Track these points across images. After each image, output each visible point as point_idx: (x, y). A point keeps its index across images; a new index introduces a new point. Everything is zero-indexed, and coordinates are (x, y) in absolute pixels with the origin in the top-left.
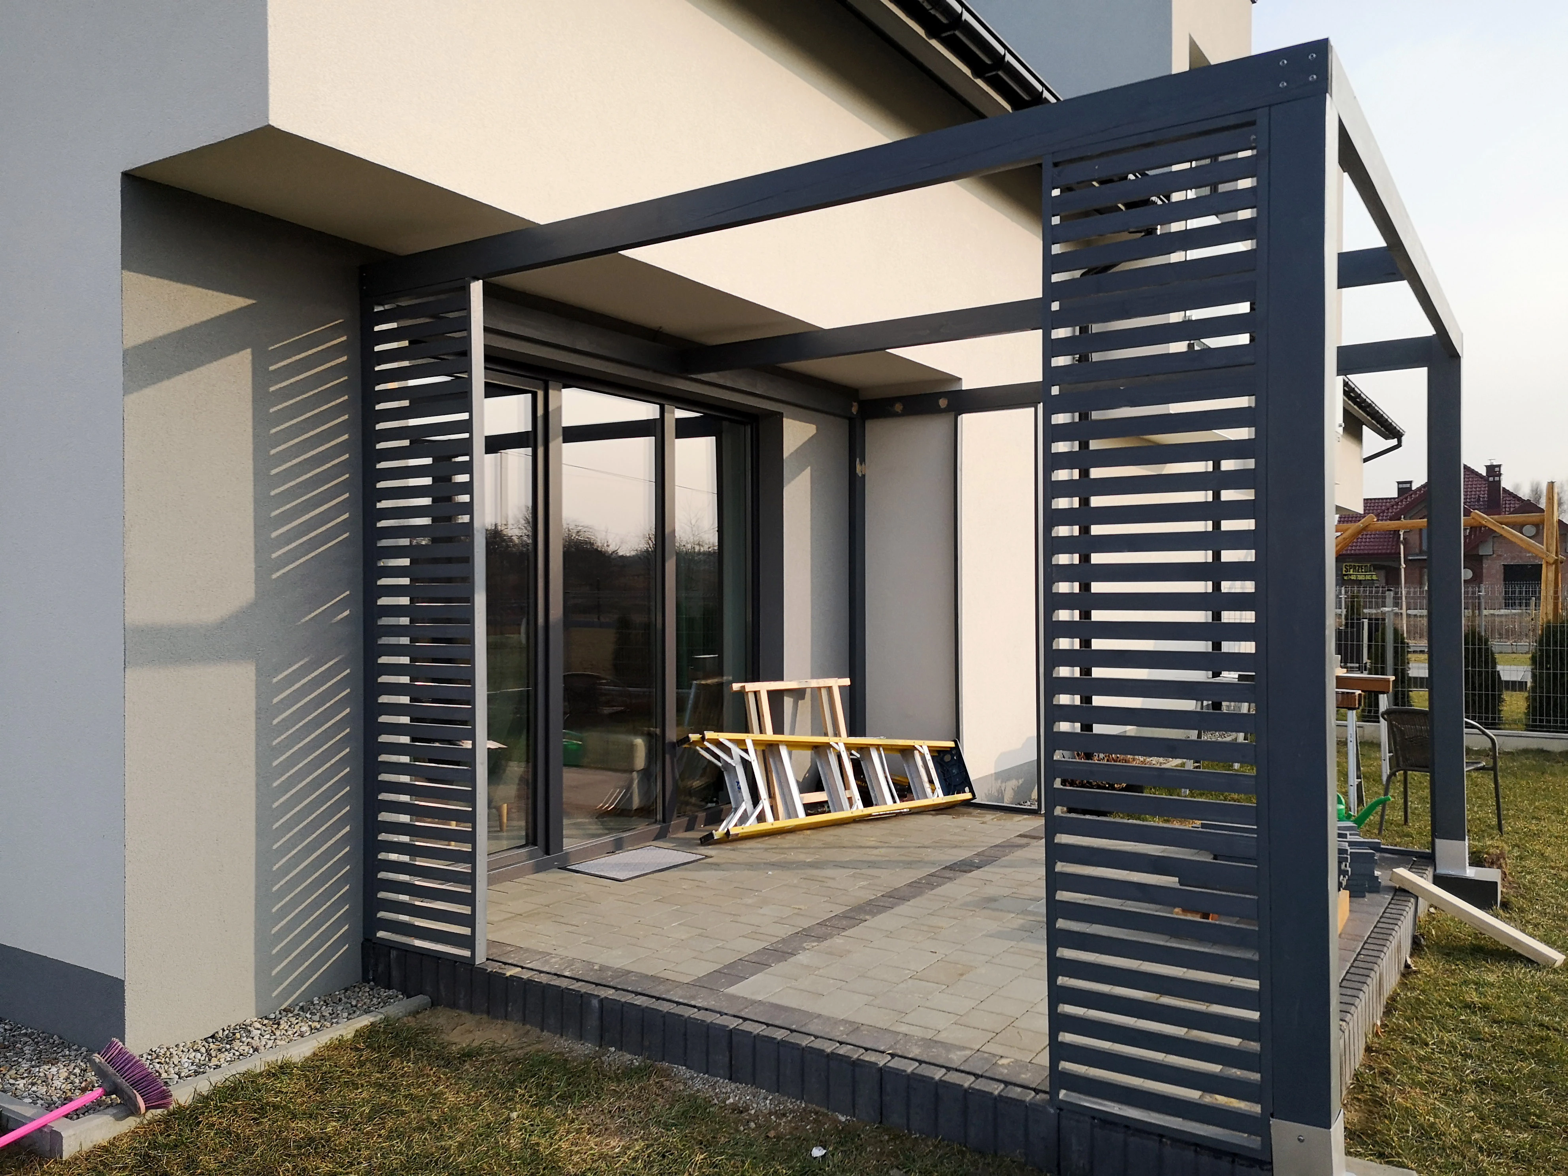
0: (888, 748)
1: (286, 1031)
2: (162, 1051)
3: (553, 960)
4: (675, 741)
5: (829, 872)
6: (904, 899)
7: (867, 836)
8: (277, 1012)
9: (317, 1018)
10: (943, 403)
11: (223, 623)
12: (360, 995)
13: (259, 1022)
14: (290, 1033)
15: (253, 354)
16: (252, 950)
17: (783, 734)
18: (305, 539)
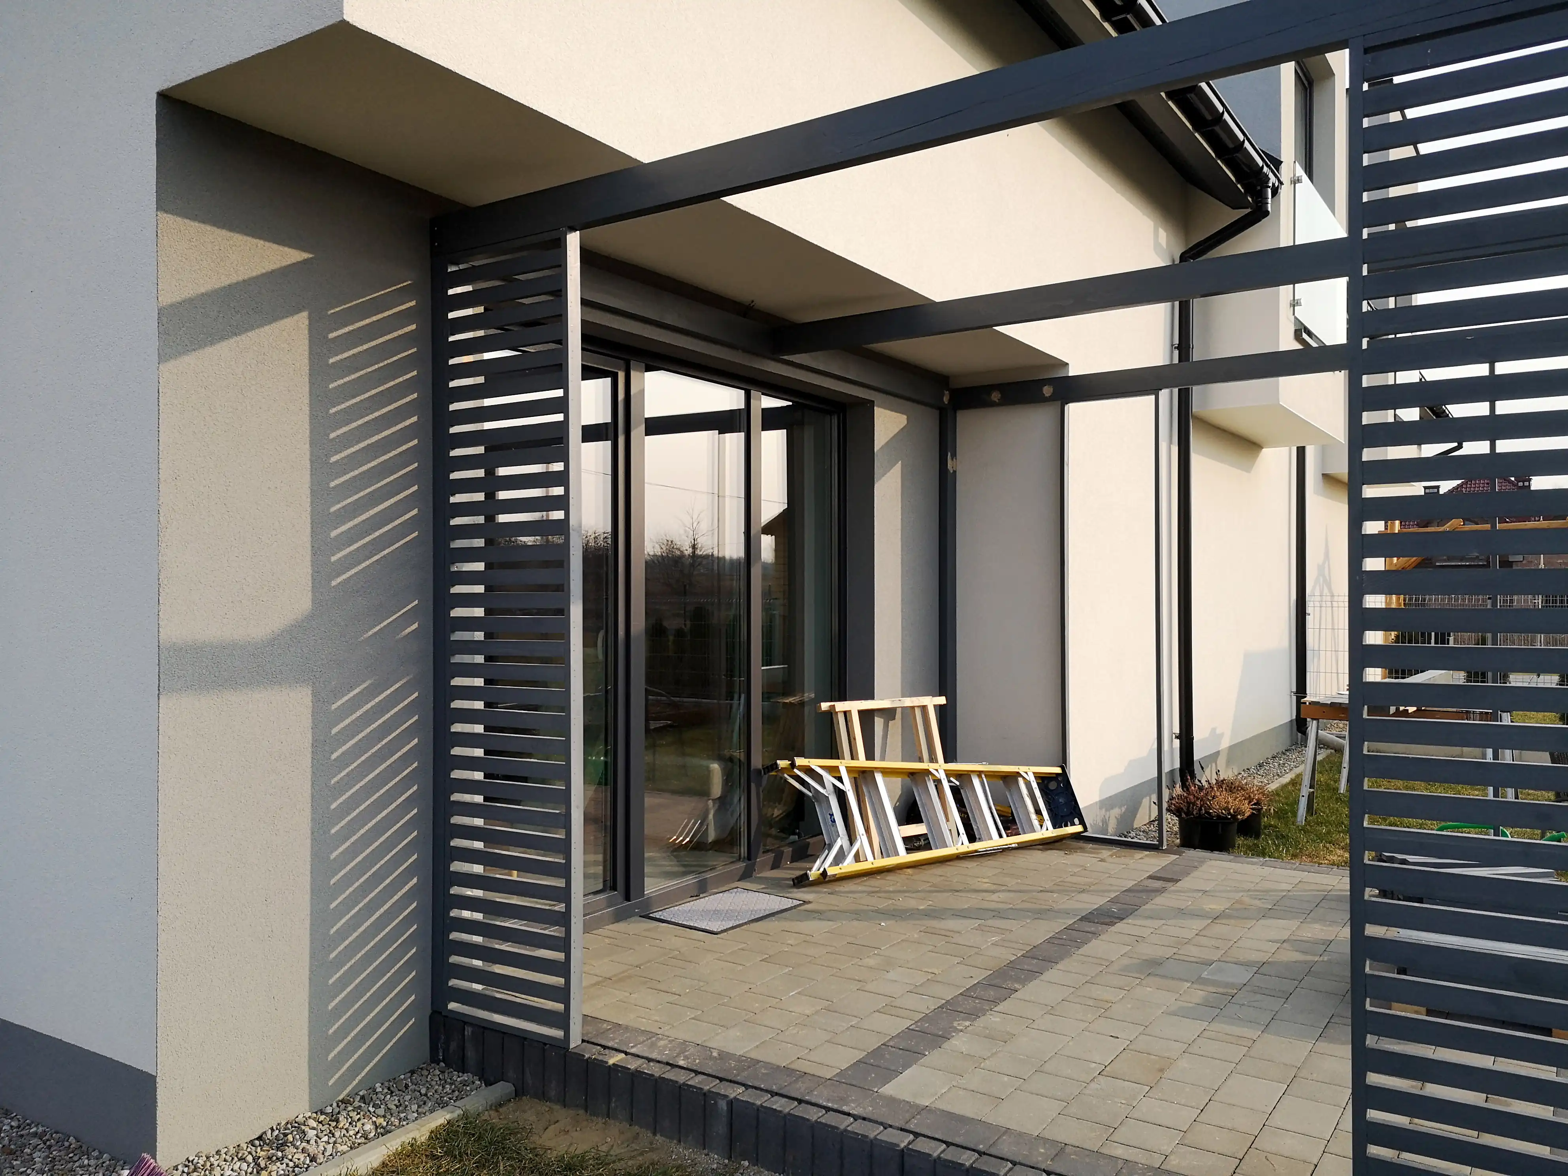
0: (990, 775)
1: (347, 1130)
2: (201, 1162)
3: (662, 1043)
4: (760, 767)
5: (952, 924)
6: (1051, 961)
7: (978, 877)
8: (335, 1105)
9: (381, 1111)
10: (1047, 391)
11: (274, 639)
12: (429, 1080)
13: (314, 1119)
14: (351, 1133)
15: (310, 318)
16: (306, 1031)
17: (874, 760)
18: (367, 539)
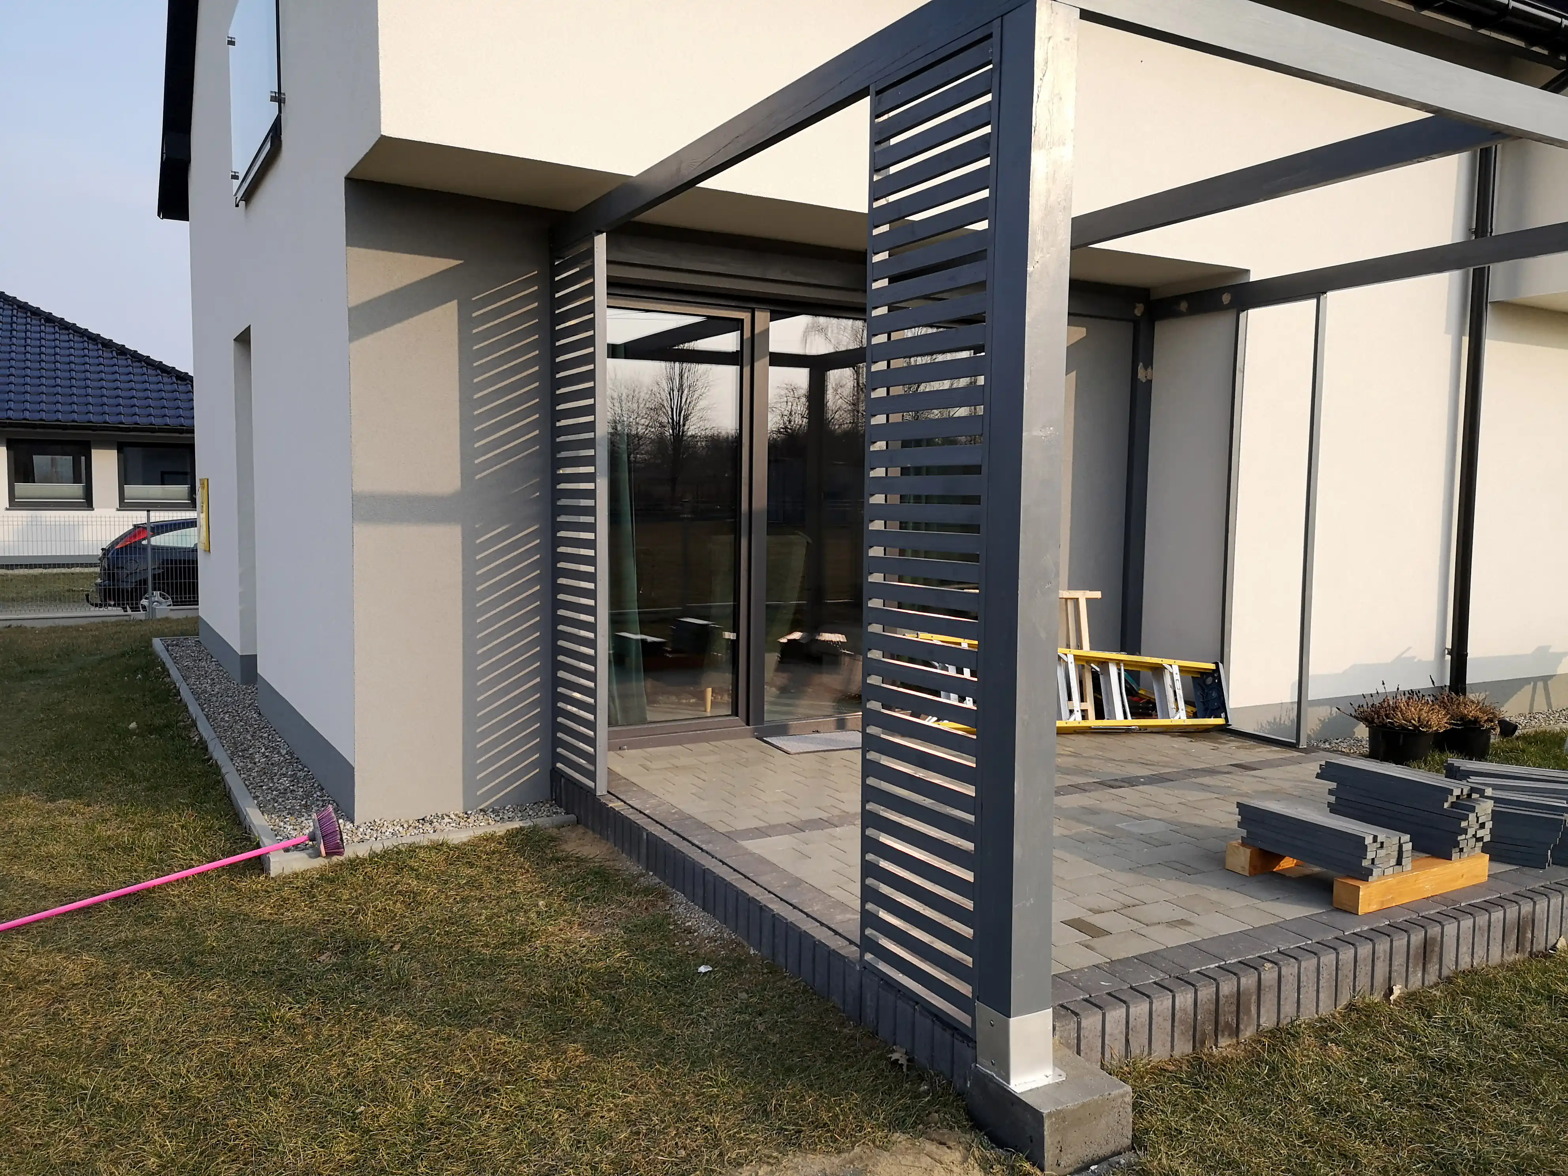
0: (1128, 663)
3: (652, 801)
10: (1226, 298)
14: (470, 824)
